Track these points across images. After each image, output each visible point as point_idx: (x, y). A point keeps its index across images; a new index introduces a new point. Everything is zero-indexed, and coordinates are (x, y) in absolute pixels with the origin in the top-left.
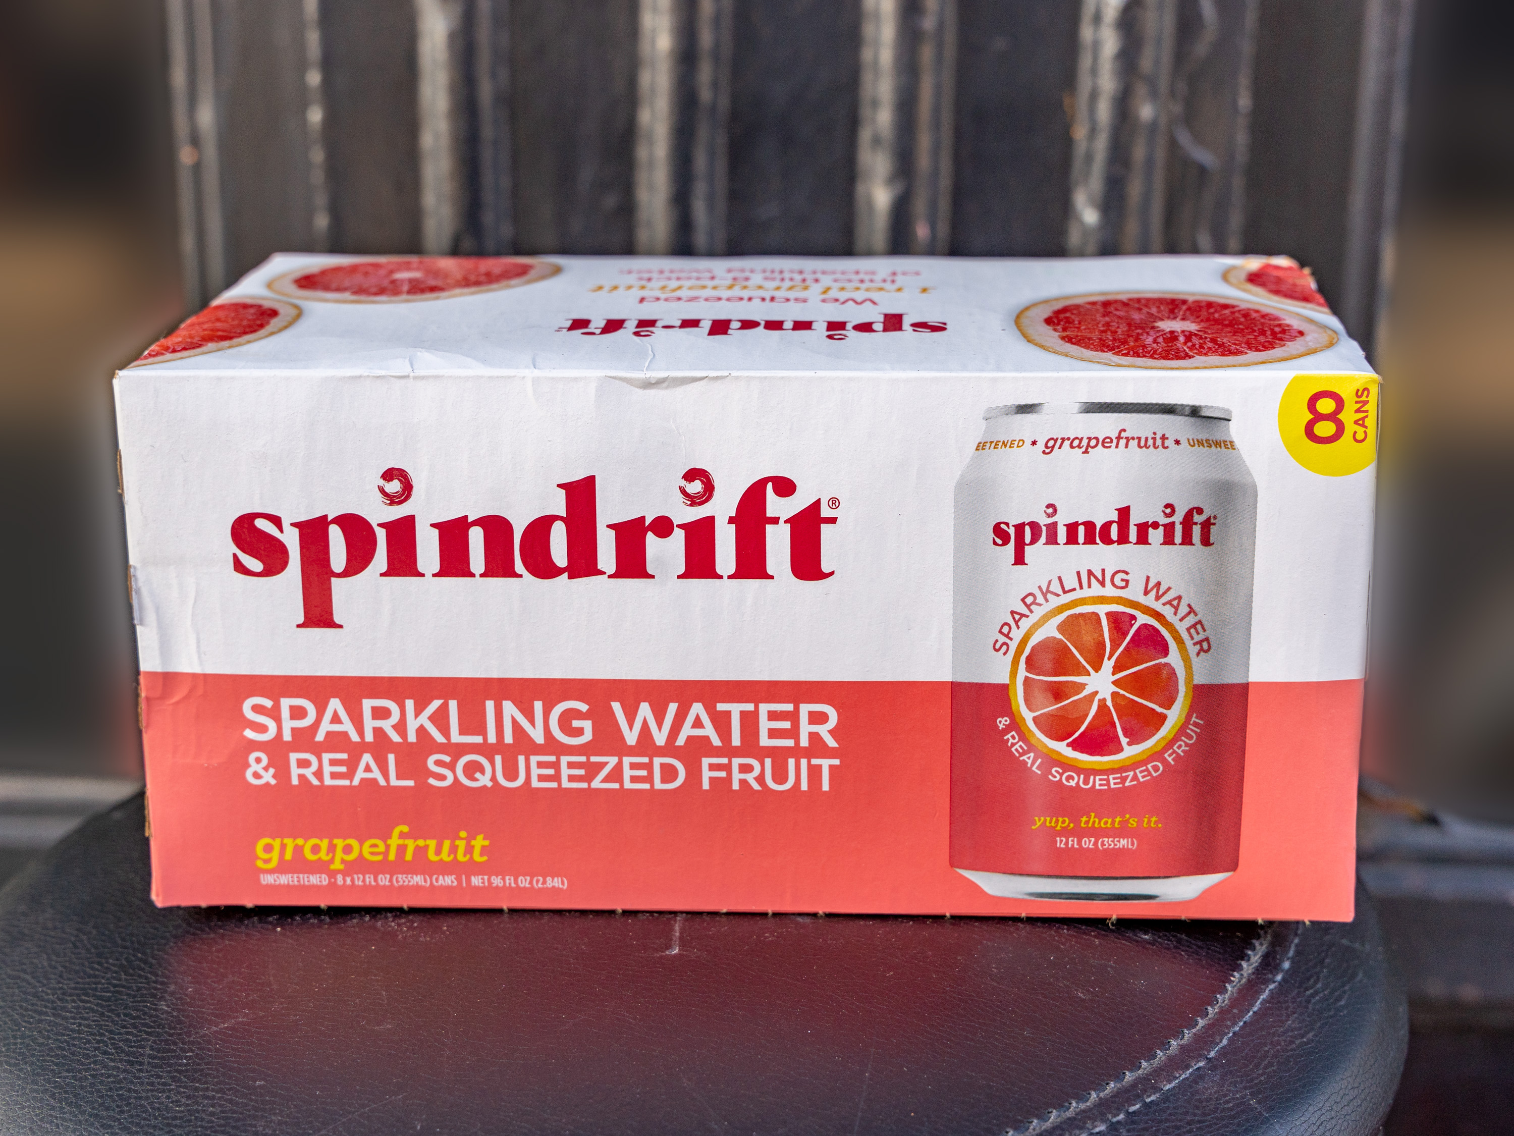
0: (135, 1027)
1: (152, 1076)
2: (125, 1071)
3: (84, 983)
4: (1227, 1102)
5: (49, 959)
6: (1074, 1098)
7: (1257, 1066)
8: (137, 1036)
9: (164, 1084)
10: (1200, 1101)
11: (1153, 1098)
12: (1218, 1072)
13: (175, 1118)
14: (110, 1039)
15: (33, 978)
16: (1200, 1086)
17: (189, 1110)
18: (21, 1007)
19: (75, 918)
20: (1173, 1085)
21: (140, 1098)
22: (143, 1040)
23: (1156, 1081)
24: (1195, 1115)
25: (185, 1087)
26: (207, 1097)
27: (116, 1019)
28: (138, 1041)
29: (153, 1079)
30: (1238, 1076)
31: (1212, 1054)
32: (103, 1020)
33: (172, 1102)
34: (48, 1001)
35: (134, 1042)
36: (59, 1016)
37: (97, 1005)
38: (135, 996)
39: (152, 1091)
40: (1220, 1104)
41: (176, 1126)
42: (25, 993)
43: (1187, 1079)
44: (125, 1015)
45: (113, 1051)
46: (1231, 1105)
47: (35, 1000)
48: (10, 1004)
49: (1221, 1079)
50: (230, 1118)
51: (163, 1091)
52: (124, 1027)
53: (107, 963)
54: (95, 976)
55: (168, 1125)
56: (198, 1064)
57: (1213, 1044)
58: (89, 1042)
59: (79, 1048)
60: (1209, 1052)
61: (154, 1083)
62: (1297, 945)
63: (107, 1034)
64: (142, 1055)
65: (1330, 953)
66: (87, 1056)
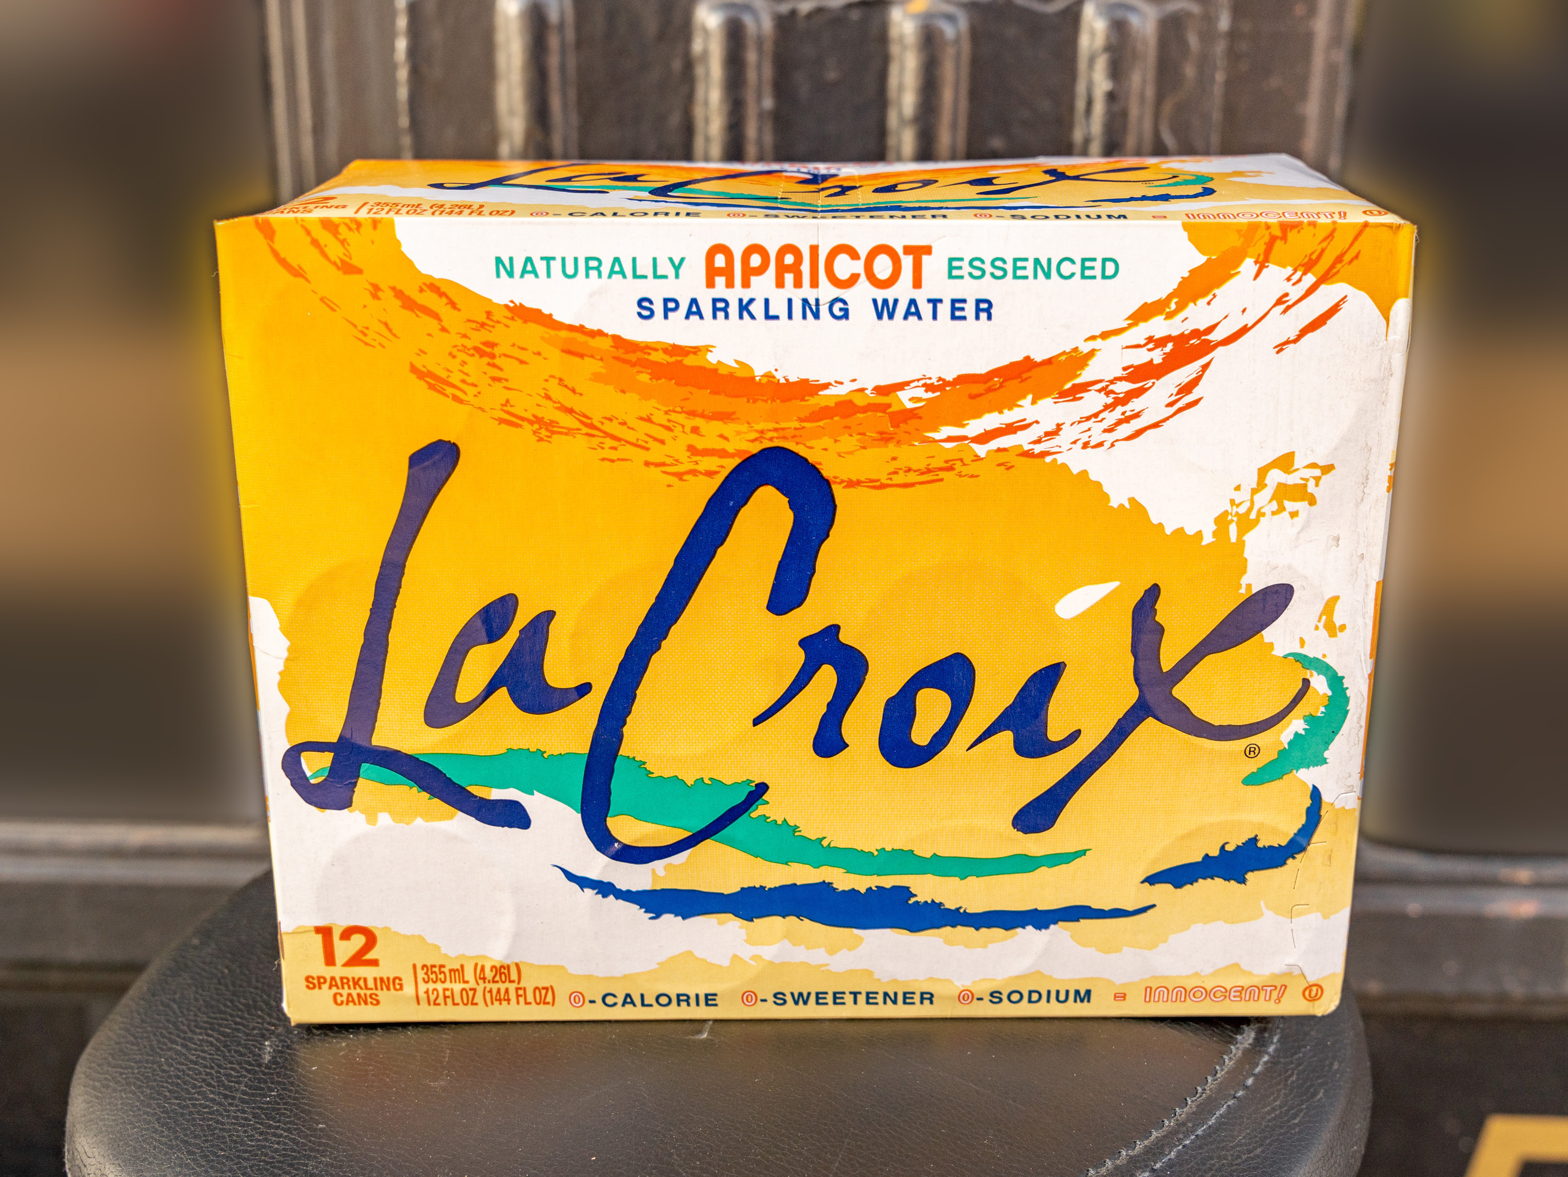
0: (239, 1064)
1: (239, 1110)
2: (219, 1103)
3: (216, 1018)
8: (238, 1072)
9: (246, 1119)
13: (246, 1151)
14: (216, 1072)
17: (259, 1145)
19: (229, 956)
21: (224, 1130)
22: (242, 1076)
25: (261, 1124)
26: (275, 1135)
27: (227, 1054)
29: (238, 1114)
32: (217, 1055)
33: (247, 1137)
35: (235, 1077)
37: (217, 1040)
38: (248, 1035)
39: (235, 1124)
41: (244, 1159)
44: (236, 1052)
45: (216, 1084)
50: (289, 1156)
51: (243, 1126)
52: (231, 1063)
54: (225, 1013)
55: (239, 1157)
56: (279, 1104)
57: (1162, 1154)
58: (200, 1073)
59: (192, 1078)
60: (1155, 1163)
61: (238, 1116)
62: (1266, 1063)
63: (216, 1067)
64: (237, 1090)
65: (1296, 1072)
66: (194, 1087)
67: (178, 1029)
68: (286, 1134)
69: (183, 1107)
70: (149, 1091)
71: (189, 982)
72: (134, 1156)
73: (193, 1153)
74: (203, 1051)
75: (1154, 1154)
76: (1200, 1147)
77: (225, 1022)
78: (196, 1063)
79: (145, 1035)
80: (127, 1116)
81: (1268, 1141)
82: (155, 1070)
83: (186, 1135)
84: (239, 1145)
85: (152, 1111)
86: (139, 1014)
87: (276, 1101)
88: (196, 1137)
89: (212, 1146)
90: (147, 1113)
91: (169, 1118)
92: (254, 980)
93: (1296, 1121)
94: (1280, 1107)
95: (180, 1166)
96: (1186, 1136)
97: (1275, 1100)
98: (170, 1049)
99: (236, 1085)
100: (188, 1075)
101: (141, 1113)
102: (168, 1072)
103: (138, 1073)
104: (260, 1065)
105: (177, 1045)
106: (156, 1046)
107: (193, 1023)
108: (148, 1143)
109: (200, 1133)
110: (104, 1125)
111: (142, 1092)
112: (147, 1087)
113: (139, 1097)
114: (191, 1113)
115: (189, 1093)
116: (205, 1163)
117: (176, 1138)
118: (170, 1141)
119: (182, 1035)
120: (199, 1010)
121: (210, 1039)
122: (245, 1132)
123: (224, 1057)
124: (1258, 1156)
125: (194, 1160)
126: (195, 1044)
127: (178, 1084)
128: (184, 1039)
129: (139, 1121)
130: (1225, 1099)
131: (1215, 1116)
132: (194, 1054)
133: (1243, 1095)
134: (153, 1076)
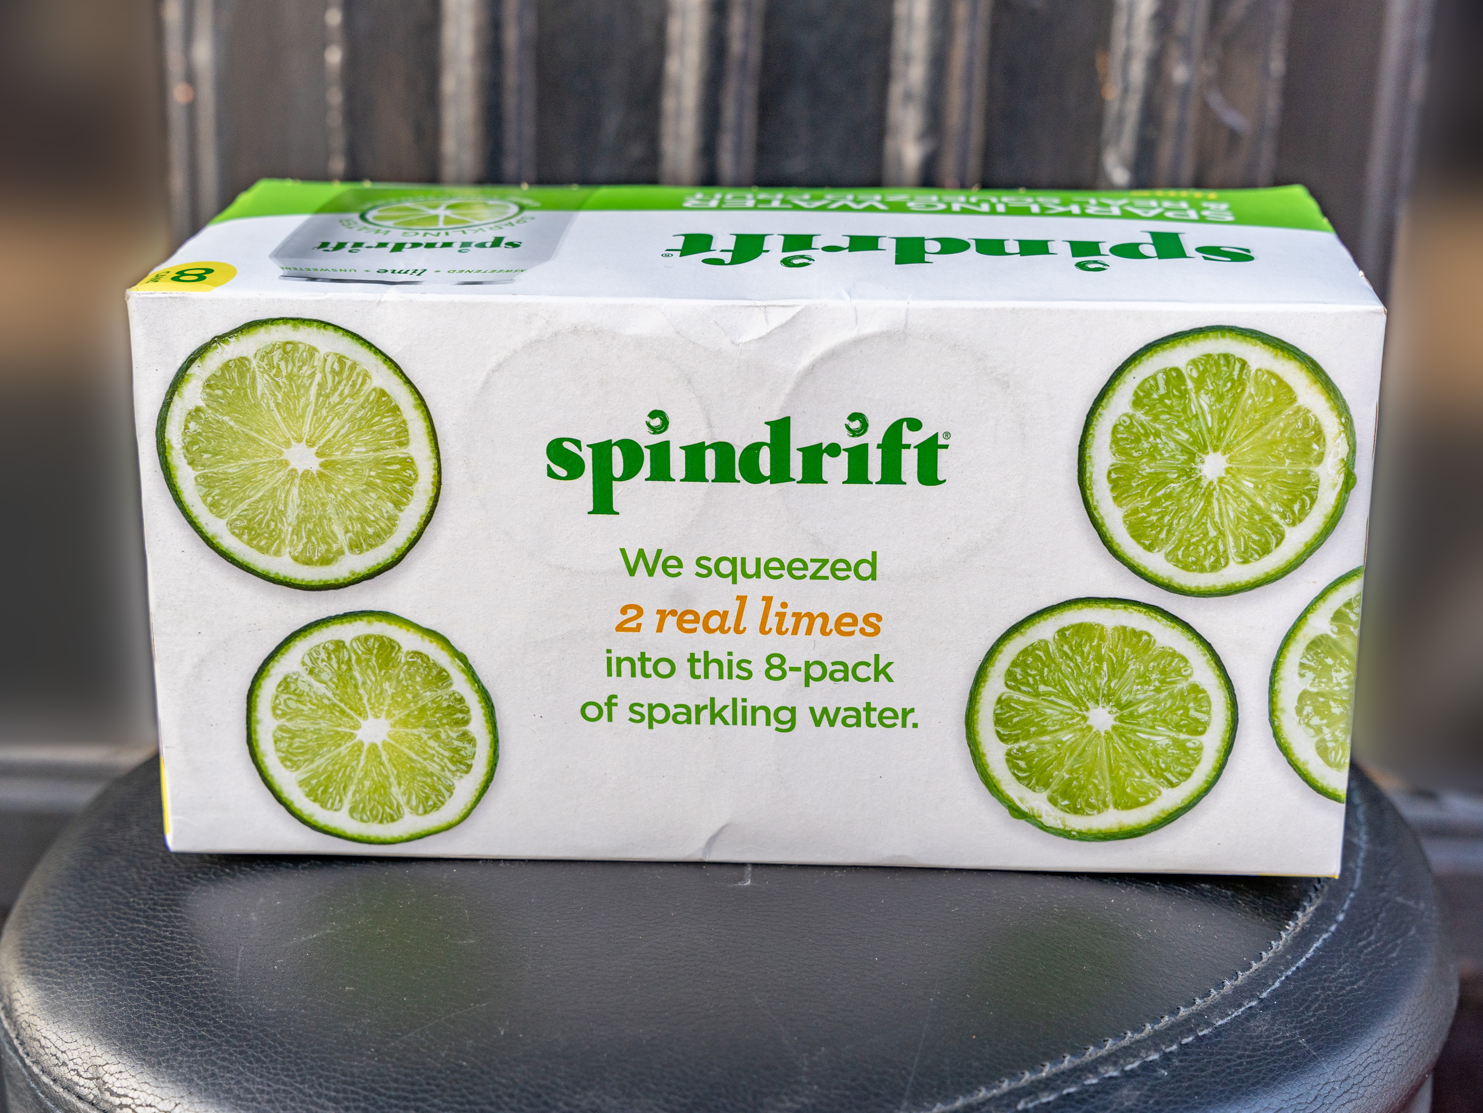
2: (218, 975)
4: (1277, 1040)
5: (139, 873)
6: (1130, 1029)
7: (1308, 1008)
10: (1251, 1037)
11: (1205, 1032)
12: (1270, 1012)
15: (124, 889)
16: (1252, 1024)
17: (282, 1011)
18: (114, 915)
20: (1225, 1021)
21: (234, 1000)
23: (1209, 1017)
24: (1246, 1050)
25: (277, 991)
30: (1289, 1017)
31: (1264, 995)
33: (265, 1004)
34: (140, 910)
36: (151, 924)
39: (245, 993)
40: (1270, 1041)
42: (117, 903)
43: (1239, 1016)
45: (208, 957)
46: (1280, 1042)
47: (127, 910)
48: (103, 912)
49: (1273, 1018)
50: (322, 1020)
51: (256, 994)
53: (196, 877)
55: (262, 1024)
57: (1266, 985)
60: (1261, 993)
62: (1352, 899)
65: (1384, 909)
66: (182, 961)
67: (132, 908)
69: (175, 982)
70: (123, 971)
71: (124, 864)
73: (206, 1025)
74: (178, 927)
75: (1259, 985)
76: (1303, 979)
78: (172, 939)
80: (107, 996)
81: (1369, 973)
82: (122, 950)
83: (189, 1008)
85: (138, 989)
86: (72, 900)
87: (286, 970)
88: (202, 1009)
90: (131, 991)
91: (162, 993)
93: (1394, 955)
94: (1375, 942)
95: (194, 1038)
96: (1287, 968)
97: (1369, 935)
98: (133, 929)
100: (168, 951)
101: (123, 991)
102: (141, 950)
103: (102, 954)
105: (140, 924)
106: (113, 928)
108: (144, 1020)
109: (209, 1004)
110: (78, 1008)
111: (116, 972)
112: (121, 966)
113: (115, 978)
114: (186, 987)
115: (176, 968)
116: (223, 1034)
117: (180, 1012)
118: (172, 1014)
119: (141, 914)
120: (151, 888)
122: (261, 1000)
124: (1360, 988)
125: (208, 1031)
126: (163, 921)
127: (157, 961)
128: (147, 917)
129: (124, 1000)
130: (1321, 932)
131: (1312, 950)
132: (166, 931)
133: (1337, 930)
134: (123, 955)
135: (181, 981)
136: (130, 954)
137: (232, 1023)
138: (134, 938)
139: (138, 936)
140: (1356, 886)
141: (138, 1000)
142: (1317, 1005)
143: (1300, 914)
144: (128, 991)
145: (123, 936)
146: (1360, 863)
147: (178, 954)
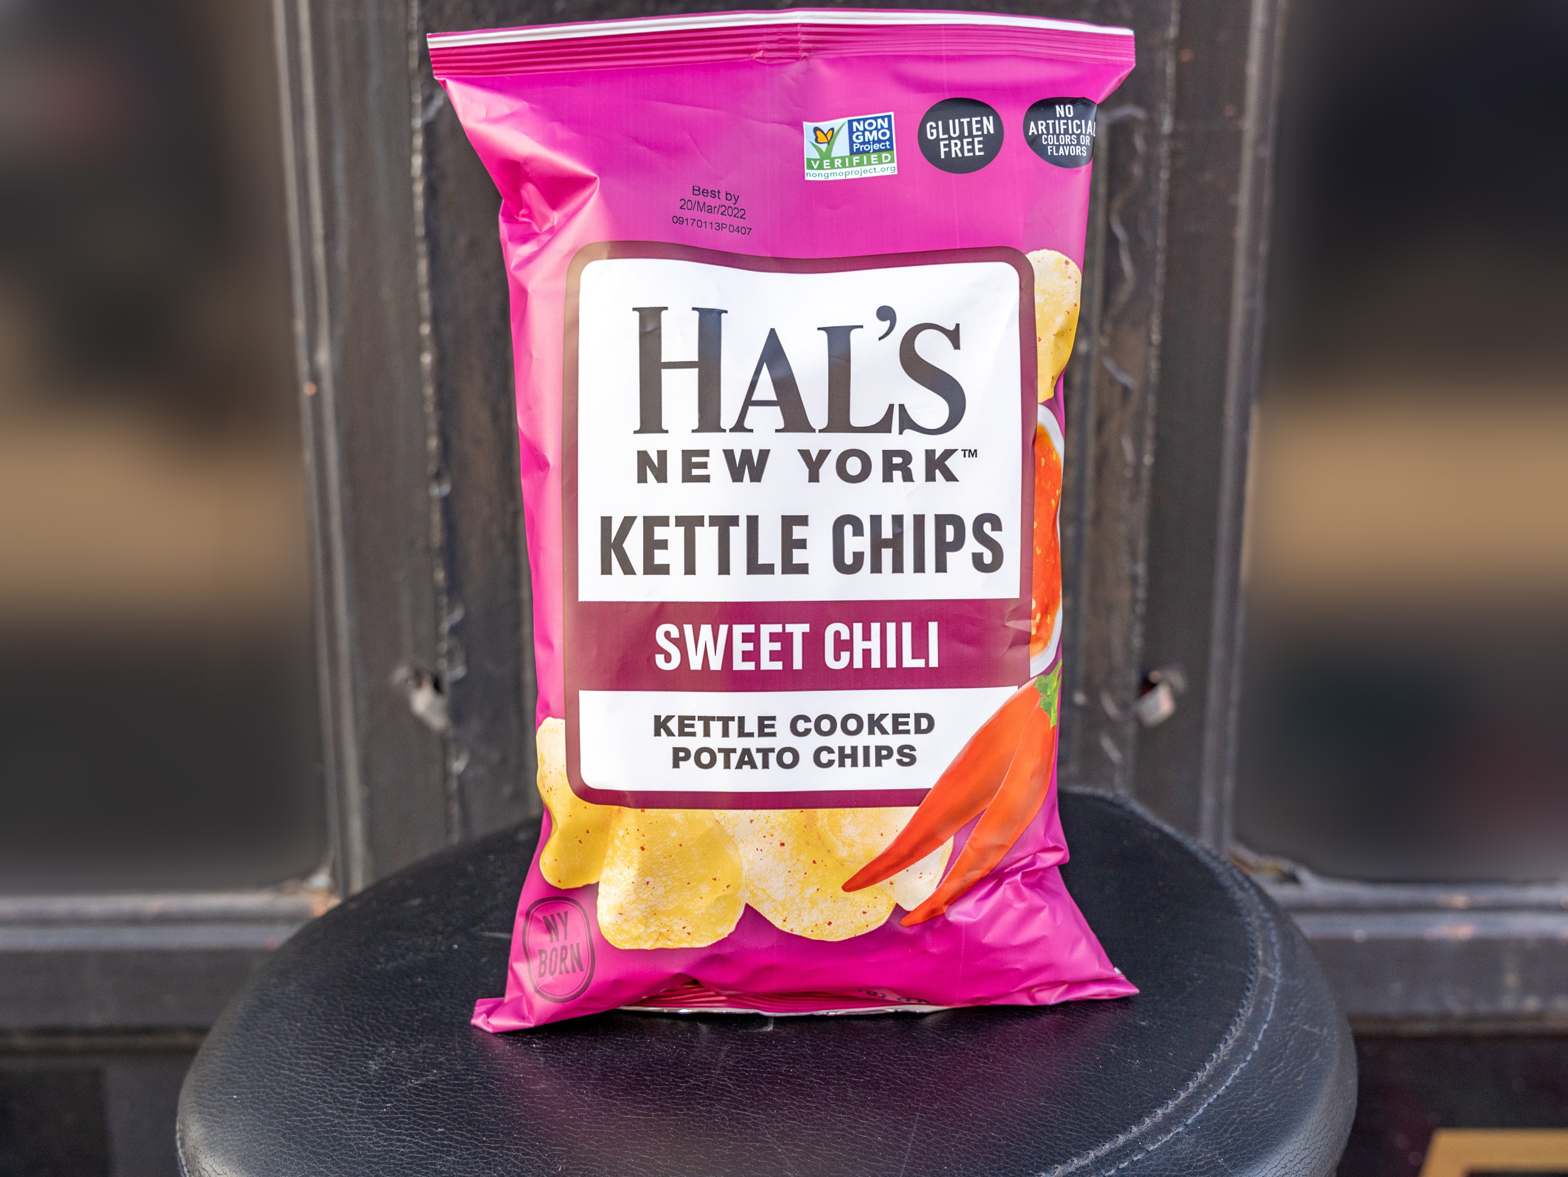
1: (359, 1122)
2: (339, 1117)
4: (1200, 1160)
6: (1076, 1156)
7: (1226, 1131)
8: (350, 1089)
9: (368, 1129)
10: (1178, 1159)
11: (1139, 1157)
12: (1194, 1136)
13: (374, 1156)
14: (329, 1090)
16: (1178, 1147)
18: (266, 1062)
20: (1156, 1146)
21: (349, 1139)
22: (355, 1092)
23: (1142, 1143)
24: (1173, 1171)
25: (384, 1132)
26: (399, 1140)
27: (337, 1074)
28: (351, 1093)
29: (360, 1125)
30: (1210, 1140)
31: (1189, 1121)
32: (326, 1075)
33: (373, 1143)
34: (286, 1058)
35: (349, 1093)
36: (294, 1070)
37: (323, 1062)
39: (359, 1134)
40: (1194, 1162)
41: (374, 1163)
42: (270, 1051)
43: (1168, 1141)
44: (343, 1071)
45: (331, 1101)
46: (1203, 1163)
47: (277, 1057)
49: (1197, 1142)
51: (367, 1134)
52: (341, 1081)
55: (370, 1159)
56: (395, 1113)
57: (1191, 1112)
58: (314, 1092)
59: (307, 1098)
60: (1188, 1119)
61: (360, 1127)
62: (1266, 1031)
63: (328, 1086)
64: (353, 1104)
65: (1293, 1037)
66: (311, 1104)
67: (280, 1055)
68: (409, 1139)
69: (305, 1123)
70: (267, 1112)
71: (280, 1015)
72: (267, 1169)
73: (325, 1162)
74: (313, 1074)
75: (1185, 1112)
76: (1222, 1105)
77: (326, 1047)
78: (307, 1084)
79: (250, 1064)
80: (251, 1135)
82: (268, 1093)
83: (313, 1147)
84: (366, 1152)
85: (276, 1129)
86: (238, 1047)
87: (392, 1111)
88: (324, 1147)
89: (342, 1154)
90: (271, 1131)
91: (294, 1133)
92: (343, 1010)
93: (1300, 1078)
94: (1284, 1067)
96: (1210, 1096)
97: (1279, 1062)
98: (279, 1074)
99: (352, 1100)
100: (302, 1095)
101: (265, 1131)
102: (283, 1094)
103: (252, 1097)
104: (370, 1082)
105: (285, 1070)
106: (264, 1073)
107: (294, 1051)
108: (278, 1157)
109: (327, 1144)
110: (230, 1145)
111: (261, 1114)
112: (265, 1108)
113: (259, 1118)
114: (314, 1127)
115: (307, 1110)
116: (337, 1170)
117: (305, 1150)
118: (300, 1152)
119: (287, 1061)
120: (297, 1038)
121: (316, 1062)
122: (370, 1139)
123: (333, 1076)
124: (1272, 1110)
125: (326, 1167)
126: (302, 1068)
127: (294, 1104)
128: (290, 1064)
129: (264, 1138)
130: (1238, 1062)
131: (1231, 1078)
132: (304, 1077)
133: (1252, 1058)
134: (268, 1098)
135: (311, 1123)
136: (273, 1097)
137: (346, 1161)
138: (278, 1083)
139: (282, 1081)
140: (1268, 1019)
141: (275, 1139)
142: (1233, 1128)
143: (1222, 1046)
144: (268, 1131)
145: (271, 1081)
146: (1274, 998)
147: (311, 1098)
